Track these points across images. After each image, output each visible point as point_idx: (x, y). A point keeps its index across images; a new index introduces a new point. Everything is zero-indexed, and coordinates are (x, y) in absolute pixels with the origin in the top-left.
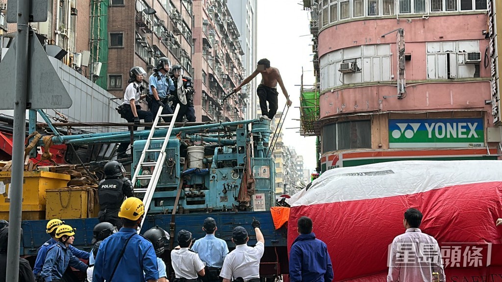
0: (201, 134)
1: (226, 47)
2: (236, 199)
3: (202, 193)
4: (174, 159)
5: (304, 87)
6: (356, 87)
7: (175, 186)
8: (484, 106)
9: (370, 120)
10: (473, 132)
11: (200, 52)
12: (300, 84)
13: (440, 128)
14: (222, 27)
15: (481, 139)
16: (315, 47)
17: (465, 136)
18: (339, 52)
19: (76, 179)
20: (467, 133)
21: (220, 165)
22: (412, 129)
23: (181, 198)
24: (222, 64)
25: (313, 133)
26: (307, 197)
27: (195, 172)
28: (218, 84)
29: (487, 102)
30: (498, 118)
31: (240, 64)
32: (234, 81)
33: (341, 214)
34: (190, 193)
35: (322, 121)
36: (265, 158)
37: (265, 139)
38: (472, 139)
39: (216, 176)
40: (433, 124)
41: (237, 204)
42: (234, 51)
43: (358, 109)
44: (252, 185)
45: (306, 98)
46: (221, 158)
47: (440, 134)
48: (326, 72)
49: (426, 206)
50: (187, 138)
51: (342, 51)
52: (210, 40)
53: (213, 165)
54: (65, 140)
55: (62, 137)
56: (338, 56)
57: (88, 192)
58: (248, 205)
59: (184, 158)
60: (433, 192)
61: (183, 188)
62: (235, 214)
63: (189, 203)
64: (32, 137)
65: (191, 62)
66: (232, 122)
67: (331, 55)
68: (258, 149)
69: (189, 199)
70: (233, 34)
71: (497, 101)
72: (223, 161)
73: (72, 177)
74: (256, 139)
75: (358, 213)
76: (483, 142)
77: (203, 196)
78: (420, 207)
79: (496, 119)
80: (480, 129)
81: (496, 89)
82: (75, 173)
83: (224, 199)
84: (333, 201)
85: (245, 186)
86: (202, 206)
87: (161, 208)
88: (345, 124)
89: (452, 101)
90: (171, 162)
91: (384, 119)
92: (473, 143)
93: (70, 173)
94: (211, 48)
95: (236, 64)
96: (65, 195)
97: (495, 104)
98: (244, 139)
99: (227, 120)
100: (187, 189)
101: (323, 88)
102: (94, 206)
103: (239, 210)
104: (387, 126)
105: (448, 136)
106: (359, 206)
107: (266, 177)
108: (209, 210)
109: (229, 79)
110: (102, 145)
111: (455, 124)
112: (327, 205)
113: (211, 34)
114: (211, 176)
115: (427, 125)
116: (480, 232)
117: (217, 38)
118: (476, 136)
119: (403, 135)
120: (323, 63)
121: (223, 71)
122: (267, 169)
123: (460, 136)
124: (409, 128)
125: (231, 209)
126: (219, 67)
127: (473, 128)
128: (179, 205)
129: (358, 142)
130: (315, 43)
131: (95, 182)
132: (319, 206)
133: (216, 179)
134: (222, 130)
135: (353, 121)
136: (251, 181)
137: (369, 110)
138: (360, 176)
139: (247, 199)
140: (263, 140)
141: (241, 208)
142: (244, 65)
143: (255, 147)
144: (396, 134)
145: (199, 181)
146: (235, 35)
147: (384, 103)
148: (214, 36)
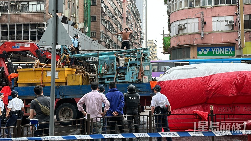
0: (124, 54)
1: (135, 20)
2: (137, 78)
3: (124, 76)
4: (114, 63)
5: (164, 35)
6: (184, 35)
7: (114, 73)
8: (235, 41)
9: (190, 48)
10: (231, 52)
11: (125, 22)
12: (163, 34)
13: (218, 50)
14: (133, 12)
15: (234, 55)
16: (169, 20)
17: (227, 53)
18: (178, 21)
19: (78, 71)
20: (228, 52)
21: (131, 65)
22: (206, 51)
23: (116, 78)
24: (133, 27)
25: (168, 53)
26: (163, 78)
27: (122, 68)
28: (132, 34)
29: (236, 40)
30: (241, 46)
31: (140, 27)
32: (138, 33)
33: (176, 84)
34: (120, 76)
35: (171, 48)
36: (148, 63)
37: (148, 55)
38: (230, 54)
39: (129, 69)
40: (215, 49)
41: (137, 80)
42: (138, 21)
43: (185, 43)
44: (143, 73)
45: (165, 39)
46: (131, 63)
47: (218, 52)
48: (173, 29)
49: (209, 81)
50: (118, 55)
51: (179, 21)
52: (129, 18)
53: (128, 65)
54: (74, 56)
55: (73, 55)
56: (178, 23)
57: (82, 75)
58: (141, 80)
59: (117, 63)
60: (212, 76)
61: (117, 74)
62: (137, 84)
63: (119, 80)
64: (62, 55)
65: (122, 26)
66: (137, 49)
67: (175, 22)
68: (145, 59)
69: (119, 78)
70: (138, 15)
71: (240, 39)
72: (132, 64)
73: (77, 70)
74: (144, 55)
75: (182, 84)
76: (235, 55)
77: (124, 77)
78: (207, 81)
79: (240, 47)
80: (233, 50)
81: (240, 35)
82: (78, 68)
83: (133, 78)
84: (173, 79)
85: (140, 73)
86: (124, 81)
87: (109, 81)
88: (180, 49)
89: (222, 40)
90: (113, 64)
91: (195, 47)
92: (231, 56)
93: (76, 68)
94: (129, 21)
95: (139, 27)
96: (74, 77)
97: (239, 41)
98: (140, 55)
99: (136, 48)
100: (119, 74)
101: (172, 36)
102: (85, 80)
103: (138, 82)
104: (197, 50)
105: (221, 53)
106: (183, 81)
107: (148, 70)
108: (127, 82)
109: (136, 32)
110: (88, 58)
111: (223, 49)
112: (171, 81)
113: (129, 16)
114: (127, 70)
115: (212, 49)
116: (230, 91)
117: (131, 17)
118: (232, 53)
119: (203, 53)
120: (172, 26)
121: (134, 29)
122: (149, 67)
123: (226, 53)
124: (205, 50)
125: (135, 82)
126: (132, 28)
127: (230, 50)
128: (115, 80)
129: (185, 56)
130: (169, 18)
131: (85, 72)
132: (167, 81)
133: (129, 70)
134: (132, 52)
135: (183, 48)
136: (142, 71)
137: (189, 44)
138: (183, 70)
139: (141, 78)
140: (147, 56)
141: (139, 81)
142: (142, 27)
143: (144, 58)
144: (200, 53)
145: (123, 71)
146: (139, 16)
147: (195, 41)
148: (130, 16)
